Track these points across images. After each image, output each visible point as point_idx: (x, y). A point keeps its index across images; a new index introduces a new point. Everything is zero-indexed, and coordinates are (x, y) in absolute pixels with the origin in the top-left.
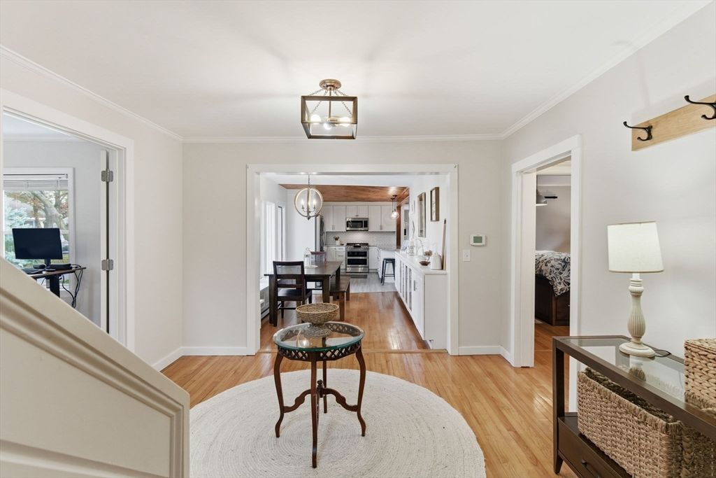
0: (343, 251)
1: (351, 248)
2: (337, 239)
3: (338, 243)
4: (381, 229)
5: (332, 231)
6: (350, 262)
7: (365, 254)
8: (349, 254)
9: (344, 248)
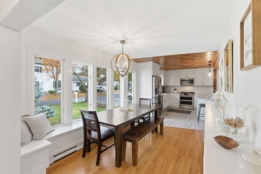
0: (178, 96)
1: (183, 95)
2: (175, 90)
3: (176, 92)
4: (202, 84)
5: (173, 85)
6: (181, 103)
7: (191, 99)
8: (182, 98)
9: (179, 94)
